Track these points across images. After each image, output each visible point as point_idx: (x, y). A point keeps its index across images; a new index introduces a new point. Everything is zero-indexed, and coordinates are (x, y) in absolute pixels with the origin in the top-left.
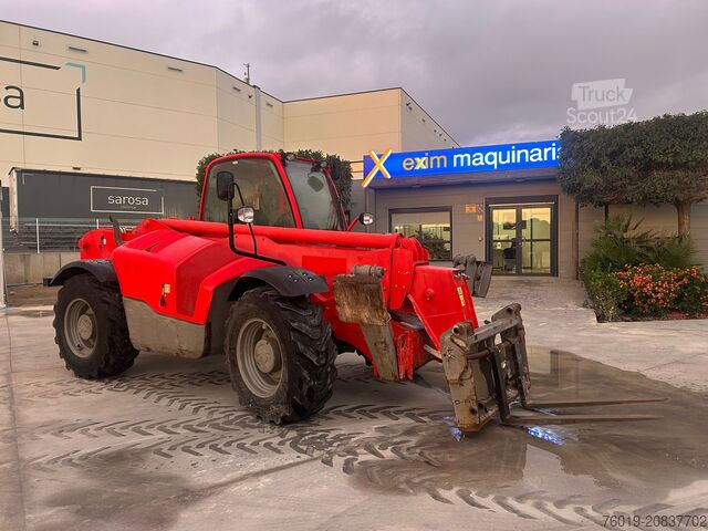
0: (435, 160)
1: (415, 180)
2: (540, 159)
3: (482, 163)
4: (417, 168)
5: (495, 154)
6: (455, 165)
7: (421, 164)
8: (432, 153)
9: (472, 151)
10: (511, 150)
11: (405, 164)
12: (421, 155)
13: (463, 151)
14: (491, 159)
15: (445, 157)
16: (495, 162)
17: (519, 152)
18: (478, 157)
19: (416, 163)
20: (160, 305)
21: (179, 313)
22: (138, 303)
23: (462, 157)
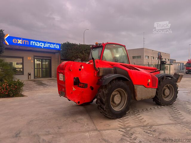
0: (25, 42)
1: (17, 47)
2: (53, 47)
3: (39, 45)
4: (19, 43)
5: (42, 44)
6: (31, 44)
7: (20, 42)
8: (23, 39)
9: (36, 41)
10: (46, 43)
11: (13, 41)
12: (20, 39)
13: (34, 41)
14: (41, 45)
15: (28, 41)
16: (42, 46)
17: (48, 44)
18: (38, 43)
19: (18, 41)
20: (147, 85)
21: (153, 87)
22: (141, 86)
23: (33, 42)
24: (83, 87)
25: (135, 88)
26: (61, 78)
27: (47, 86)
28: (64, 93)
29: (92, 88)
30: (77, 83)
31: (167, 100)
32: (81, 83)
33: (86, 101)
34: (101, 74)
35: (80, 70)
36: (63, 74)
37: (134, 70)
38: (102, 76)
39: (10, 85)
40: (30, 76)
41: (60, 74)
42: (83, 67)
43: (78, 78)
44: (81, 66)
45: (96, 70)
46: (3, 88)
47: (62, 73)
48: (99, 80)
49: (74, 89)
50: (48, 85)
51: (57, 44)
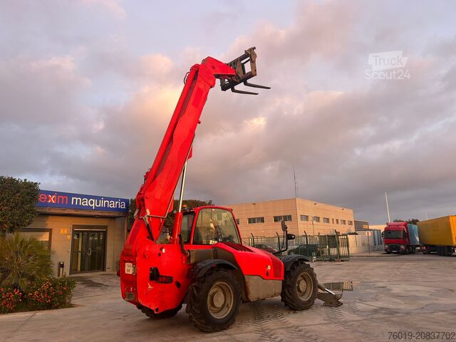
0: (61, 199)
2: (113, 206)
3: (87, 205)
4: (50, 202)
5: (94, 201)
6: (72, 203)
7: (52, 199)
8: (59, 194)
9: (82, 196)
10: (101, 200)
11: (40, 198)
12: (52, 193)
13: (77, 196)
14: (91, 203)
15: (67, 198)
16: (93, 205)
18: (85, 200)
19: (48, 199)
20: (266, 276)
21: (276, 277)
22: (255, 277)
23: (77, 199)
24: (165, 283)
25: (247, 280)
26: (129, 271)
27: (109, 288)
28: (134, 296)
29: (178, 285)
30: (155, 276)
31: (304, 299)
32: (162, 276)
33: (170, 307)
34: (192, 261)
35: (160, 254)
36: (134, 263)
37: (243, 252)
38: (195, 263)
39: (54, 286)
40: (61, 269)
41: (127, 264)
42: (164, 251)
43: (156, 268)
44: (161, 249)
45: (185, 254)
46: (44, 291)
47: (130, 262)
48: (189, 270)
49: (150, 287)
50: (108, 286)
51: (122, 200)
